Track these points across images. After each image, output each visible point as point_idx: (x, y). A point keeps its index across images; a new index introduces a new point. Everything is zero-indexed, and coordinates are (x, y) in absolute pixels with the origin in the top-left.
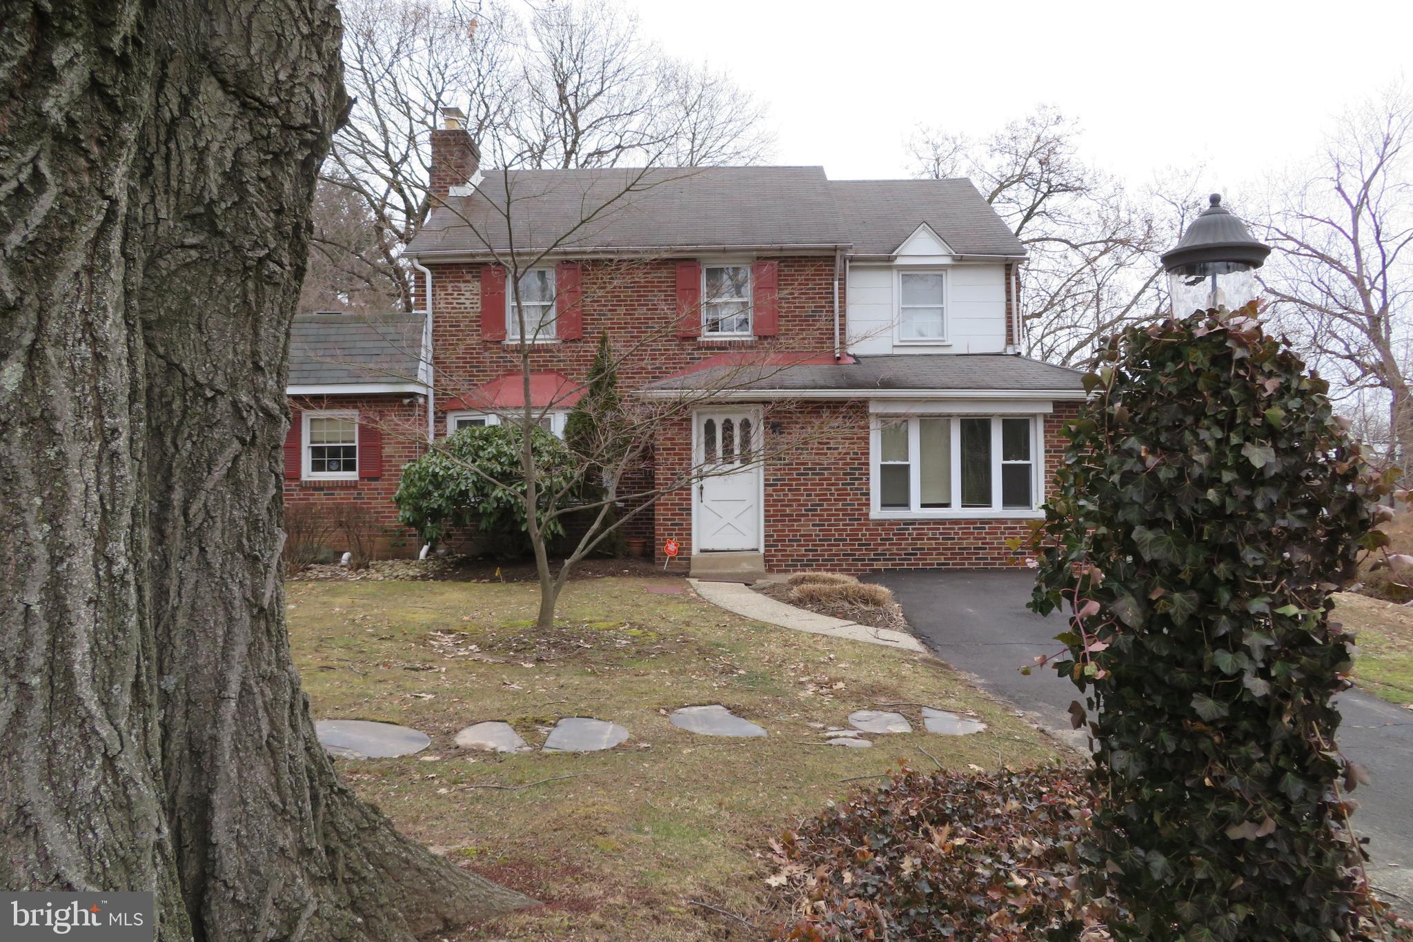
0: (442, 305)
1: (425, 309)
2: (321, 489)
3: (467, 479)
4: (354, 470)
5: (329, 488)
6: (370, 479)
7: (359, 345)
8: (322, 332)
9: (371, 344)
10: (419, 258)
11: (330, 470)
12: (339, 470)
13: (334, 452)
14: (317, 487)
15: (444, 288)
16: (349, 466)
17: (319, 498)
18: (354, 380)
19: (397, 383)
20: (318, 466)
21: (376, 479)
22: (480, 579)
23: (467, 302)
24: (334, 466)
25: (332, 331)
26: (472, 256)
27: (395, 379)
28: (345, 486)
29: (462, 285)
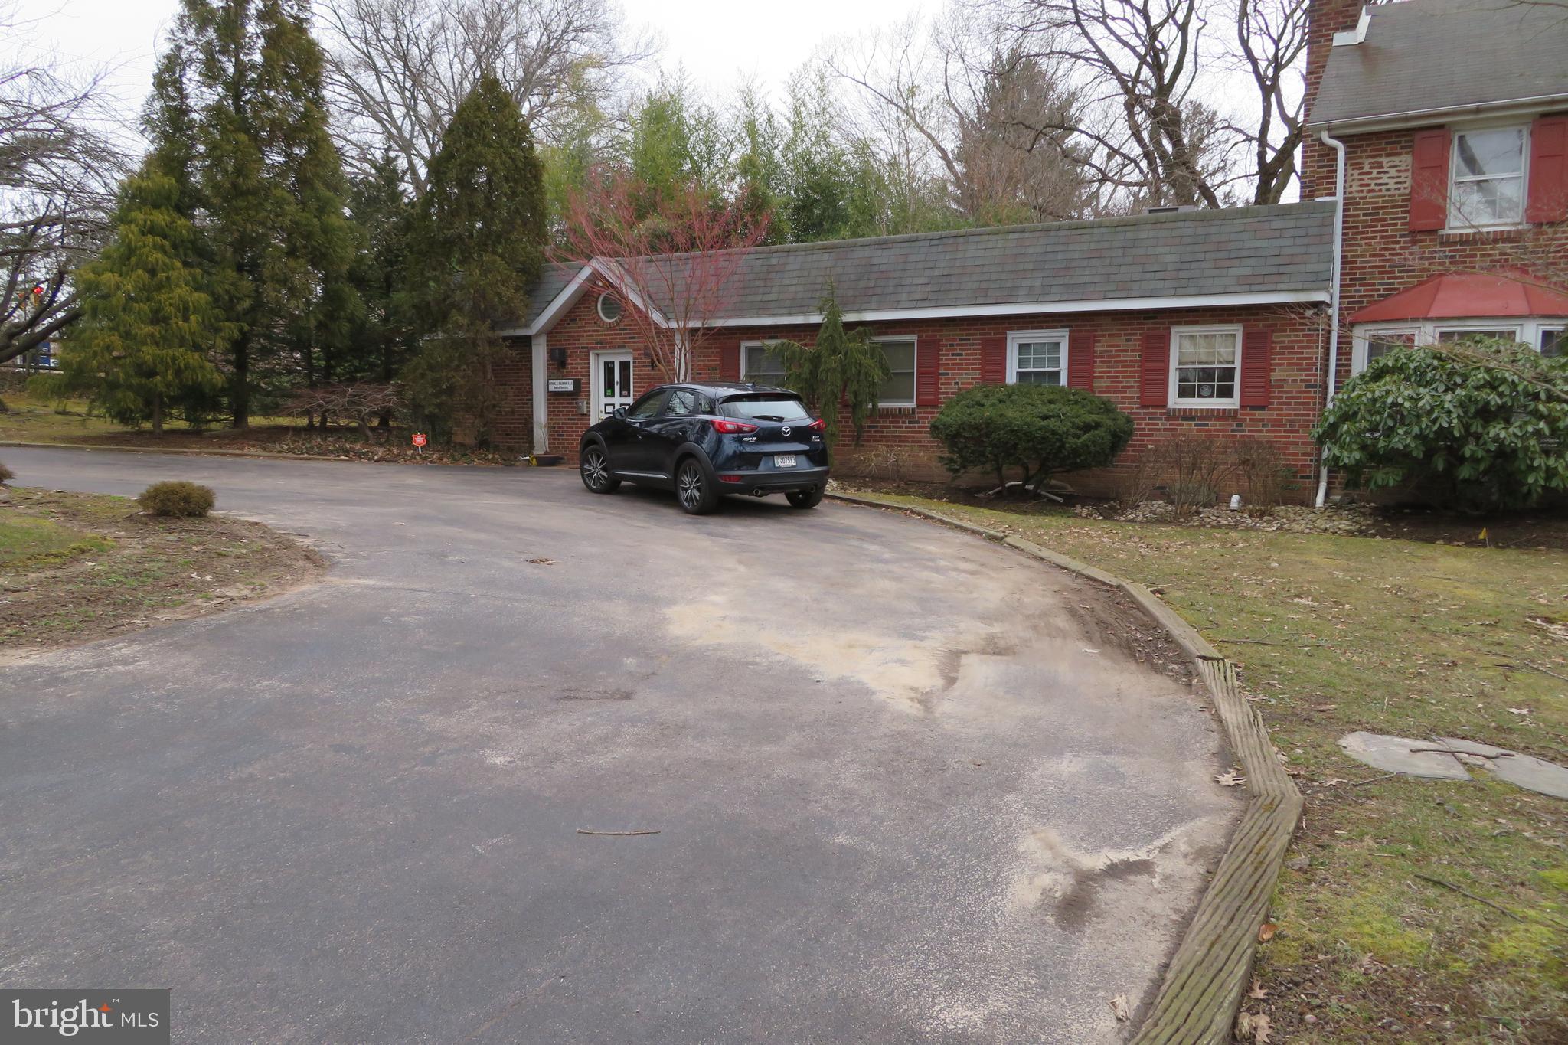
0: (1355, 188)
1: (1334, 194)
2: (1192, 418)
3: (1449, 412)
4: (1231, 396)
5: (1201, 418)
6: (1253, 408)
7: (1248, 245)
8: (1199, 231)
9: (1264, 243)
10: (1329, 129)
11: (1200, 396)
12: (1211, 396)
13: (1207, 375)
14: (1187, 415)
15: (1358, 166)
16: (1226, 392)
17: (1190, 429)
18: (1247, 288)
19: (1303, 290)
20: (1184, 392)
21: (1262, 408)
22: (1449, 541)
23: (1391, 182)
24: (1206, 391)
25: (1213, 230)
26: (1406, 119)
27: (1299, 286)
28: (1221, 415)
29: (1385, 160)
